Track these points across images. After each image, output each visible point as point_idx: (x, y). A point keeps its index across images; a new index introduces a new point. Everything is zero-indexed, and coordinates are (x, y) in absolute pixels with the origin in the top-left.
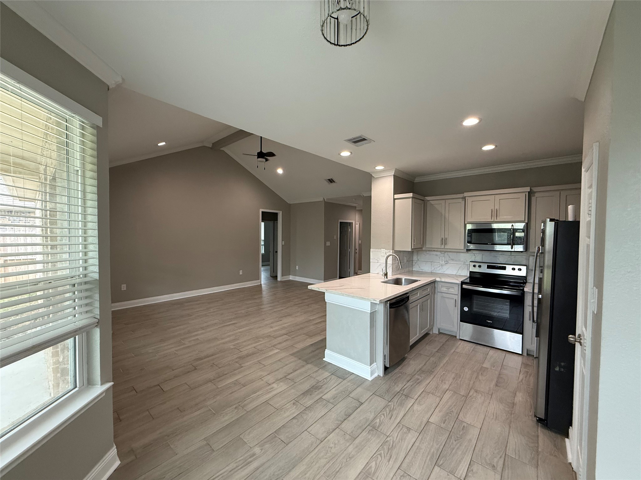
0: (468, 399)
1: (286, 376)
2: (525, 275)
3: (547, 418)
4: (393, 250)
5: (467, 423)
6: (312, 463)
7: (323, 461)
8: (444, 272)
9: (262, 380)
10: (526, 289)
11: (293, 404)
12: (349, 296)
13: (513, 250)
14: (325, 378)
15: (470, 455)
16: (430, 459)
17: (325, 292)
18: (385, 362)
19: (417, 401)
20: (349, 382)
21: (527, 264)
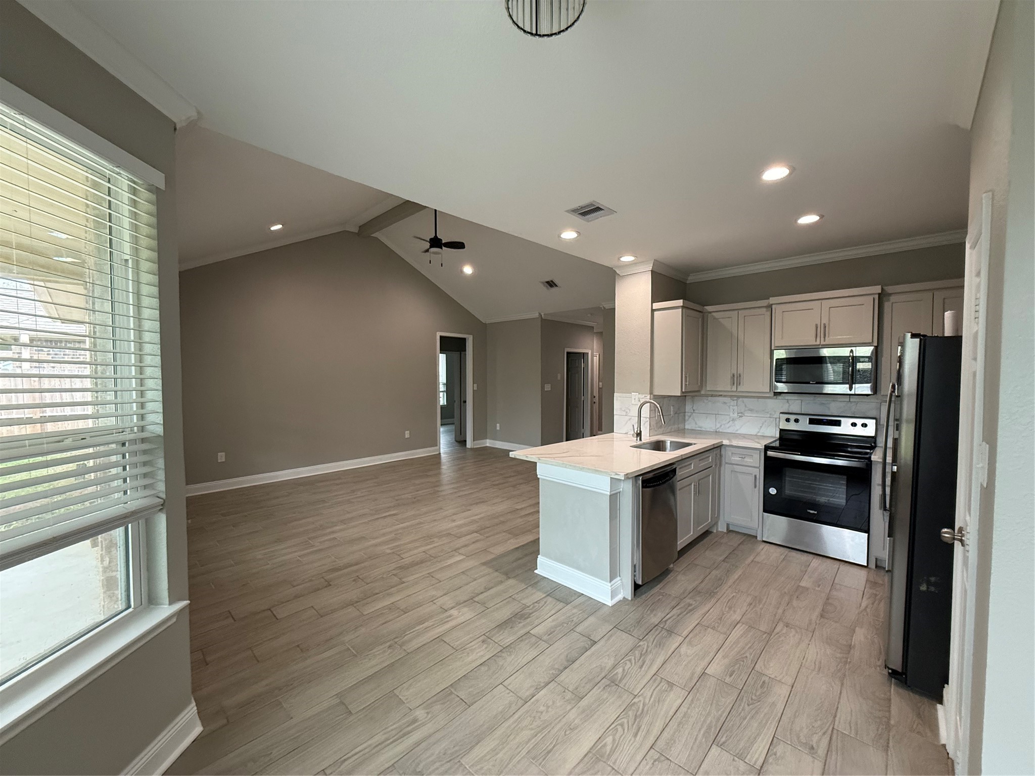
0: (772, 639)
1: (474, 598)
2: (873, 434)
3: (906, 670)
4: (650, 394)
5: (770, 677)
6: (508, 737)
7: (526, 734)
8: (737, 431)
9: (435, 603)
10: (874, 458)
11: (482, 642)
12: (575, 468)
13: (852, 392)
14: (536, 602)
15: (774, 728)
16: (704, 734)
17: (536, 463)
18: (635, 576)
19: (687, 639)
20: (574, 608)
21: (878, 417)
